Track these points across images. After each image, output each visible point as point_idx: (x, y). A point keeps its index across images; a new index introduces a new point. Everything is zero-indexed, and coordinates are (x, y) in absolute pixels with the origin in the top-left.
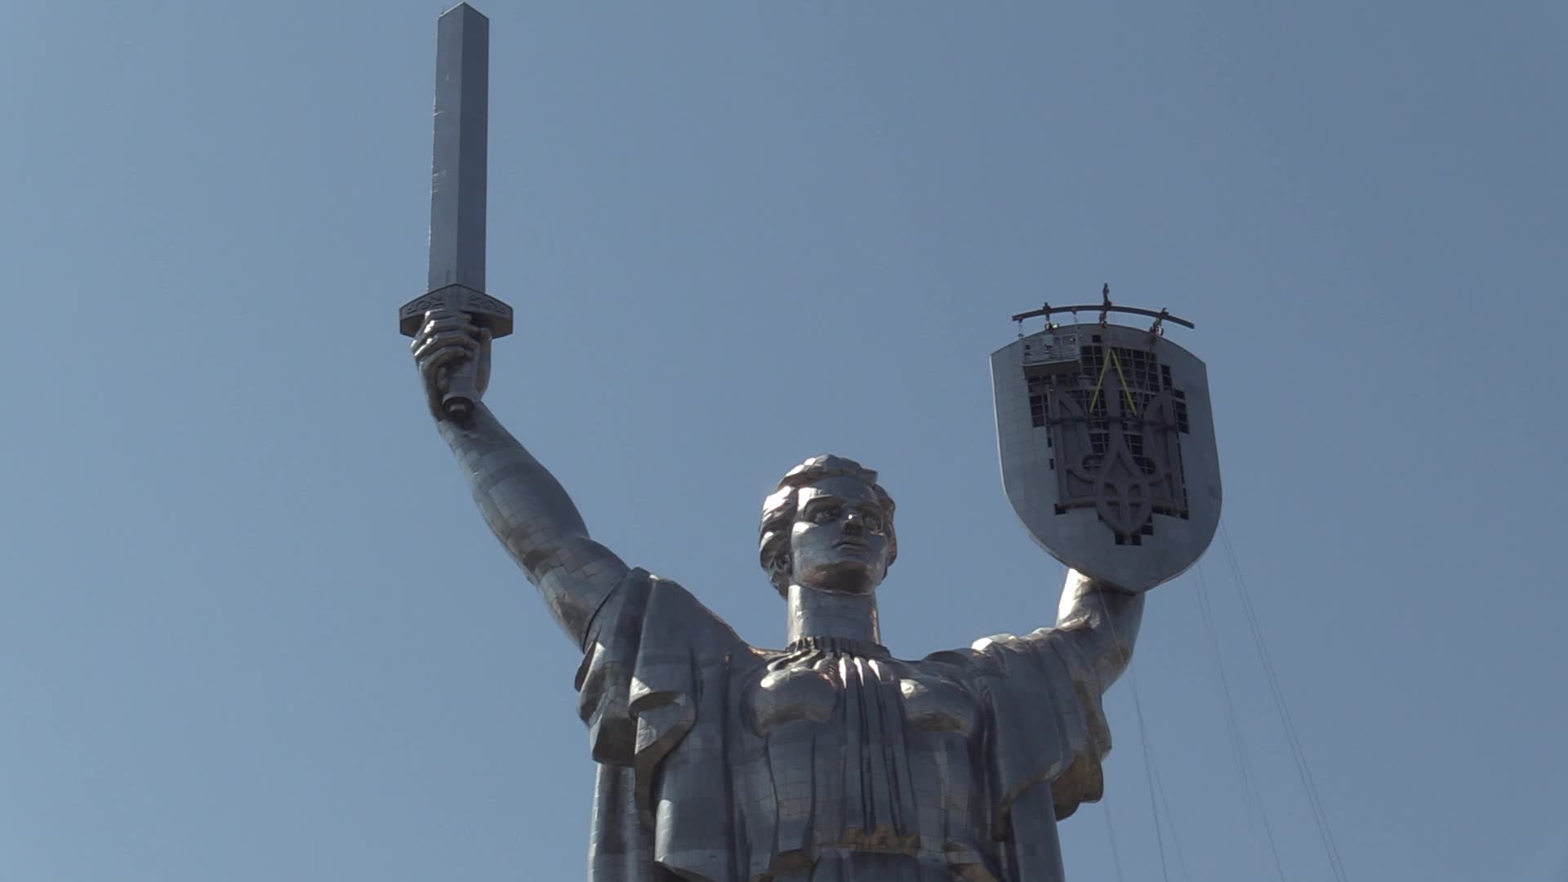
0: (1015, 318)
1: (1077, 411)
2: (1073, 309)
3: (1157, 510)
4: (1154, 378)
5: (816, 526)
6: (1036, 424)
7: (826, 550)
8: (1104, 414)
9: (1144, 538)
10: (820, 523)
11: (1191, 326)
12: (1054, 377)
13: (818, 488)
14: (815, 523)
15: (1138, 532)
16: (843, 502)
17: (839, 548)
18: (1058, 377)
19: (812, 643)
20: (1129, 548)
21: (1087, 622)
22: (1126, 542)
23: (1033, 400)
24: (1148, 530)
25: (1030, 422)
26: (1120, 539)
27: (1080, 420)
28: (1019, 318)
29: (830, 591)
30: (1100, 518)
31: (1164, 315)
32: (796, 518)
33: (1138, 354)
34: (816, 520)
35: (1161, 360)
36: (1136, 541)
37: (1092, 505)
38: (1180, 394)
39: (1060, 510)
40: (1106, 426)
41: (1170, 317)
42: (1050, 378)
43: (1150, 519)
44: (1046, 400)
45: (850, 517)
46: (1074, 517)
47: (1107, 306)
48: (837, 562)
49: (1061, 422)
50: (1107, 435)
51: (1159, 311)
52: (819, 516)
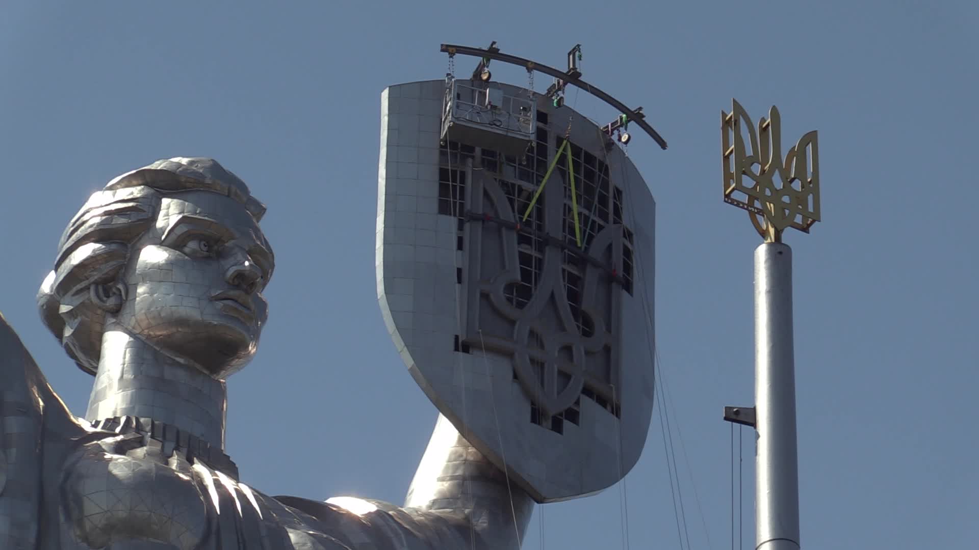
0: (445, 48)
1: (507, 214)
2: (530, 65)
3: (588, 391)
4: (603, 200)
5: (186, 257)
6: (444, 209)
7: (199, 299)
8: (540, 228)
9: (567, 424)
10: (193, 256)
11: (663, 145)
12: (478, 151)
13: (196, 204)
14: (186, 254)
15: (561, 414)
16: (232, 238)
17: (220, 304)
18: (484, 152)
19: (148, 428)
20: (545, 432)
21: (467, 518)
22: (544, 424)
23: (443, 174)
24: (573, 415)
25: (435, 206)
26: (537, 416)
27: (510, 227)
28: (451, 50)
29: (182, 361)
30: (515, 376)
31: (637, 117)
32: (151, 235)
33: (590, 158)
34: (187, 250)
35: (615, 179)
36: (557, 426)
37: (510, 355)
38: (628, 235)
39: (463, 346)
40: (540, 248)
41: (644, 121)
42: (472, 149)
43: (577, 403)
44: (463, 181)
45: (247, 263)
46: (483, 362)
47: (573, 77)
48: (216, 323)
49: (484, 219)
50: (540, 262)
51: (633, 108)
52: (192, 245)
